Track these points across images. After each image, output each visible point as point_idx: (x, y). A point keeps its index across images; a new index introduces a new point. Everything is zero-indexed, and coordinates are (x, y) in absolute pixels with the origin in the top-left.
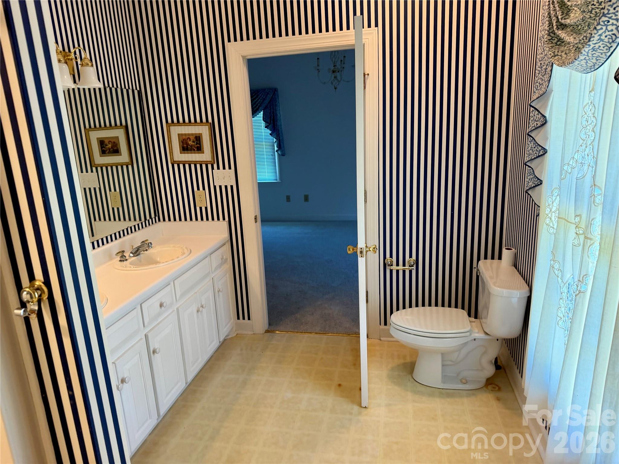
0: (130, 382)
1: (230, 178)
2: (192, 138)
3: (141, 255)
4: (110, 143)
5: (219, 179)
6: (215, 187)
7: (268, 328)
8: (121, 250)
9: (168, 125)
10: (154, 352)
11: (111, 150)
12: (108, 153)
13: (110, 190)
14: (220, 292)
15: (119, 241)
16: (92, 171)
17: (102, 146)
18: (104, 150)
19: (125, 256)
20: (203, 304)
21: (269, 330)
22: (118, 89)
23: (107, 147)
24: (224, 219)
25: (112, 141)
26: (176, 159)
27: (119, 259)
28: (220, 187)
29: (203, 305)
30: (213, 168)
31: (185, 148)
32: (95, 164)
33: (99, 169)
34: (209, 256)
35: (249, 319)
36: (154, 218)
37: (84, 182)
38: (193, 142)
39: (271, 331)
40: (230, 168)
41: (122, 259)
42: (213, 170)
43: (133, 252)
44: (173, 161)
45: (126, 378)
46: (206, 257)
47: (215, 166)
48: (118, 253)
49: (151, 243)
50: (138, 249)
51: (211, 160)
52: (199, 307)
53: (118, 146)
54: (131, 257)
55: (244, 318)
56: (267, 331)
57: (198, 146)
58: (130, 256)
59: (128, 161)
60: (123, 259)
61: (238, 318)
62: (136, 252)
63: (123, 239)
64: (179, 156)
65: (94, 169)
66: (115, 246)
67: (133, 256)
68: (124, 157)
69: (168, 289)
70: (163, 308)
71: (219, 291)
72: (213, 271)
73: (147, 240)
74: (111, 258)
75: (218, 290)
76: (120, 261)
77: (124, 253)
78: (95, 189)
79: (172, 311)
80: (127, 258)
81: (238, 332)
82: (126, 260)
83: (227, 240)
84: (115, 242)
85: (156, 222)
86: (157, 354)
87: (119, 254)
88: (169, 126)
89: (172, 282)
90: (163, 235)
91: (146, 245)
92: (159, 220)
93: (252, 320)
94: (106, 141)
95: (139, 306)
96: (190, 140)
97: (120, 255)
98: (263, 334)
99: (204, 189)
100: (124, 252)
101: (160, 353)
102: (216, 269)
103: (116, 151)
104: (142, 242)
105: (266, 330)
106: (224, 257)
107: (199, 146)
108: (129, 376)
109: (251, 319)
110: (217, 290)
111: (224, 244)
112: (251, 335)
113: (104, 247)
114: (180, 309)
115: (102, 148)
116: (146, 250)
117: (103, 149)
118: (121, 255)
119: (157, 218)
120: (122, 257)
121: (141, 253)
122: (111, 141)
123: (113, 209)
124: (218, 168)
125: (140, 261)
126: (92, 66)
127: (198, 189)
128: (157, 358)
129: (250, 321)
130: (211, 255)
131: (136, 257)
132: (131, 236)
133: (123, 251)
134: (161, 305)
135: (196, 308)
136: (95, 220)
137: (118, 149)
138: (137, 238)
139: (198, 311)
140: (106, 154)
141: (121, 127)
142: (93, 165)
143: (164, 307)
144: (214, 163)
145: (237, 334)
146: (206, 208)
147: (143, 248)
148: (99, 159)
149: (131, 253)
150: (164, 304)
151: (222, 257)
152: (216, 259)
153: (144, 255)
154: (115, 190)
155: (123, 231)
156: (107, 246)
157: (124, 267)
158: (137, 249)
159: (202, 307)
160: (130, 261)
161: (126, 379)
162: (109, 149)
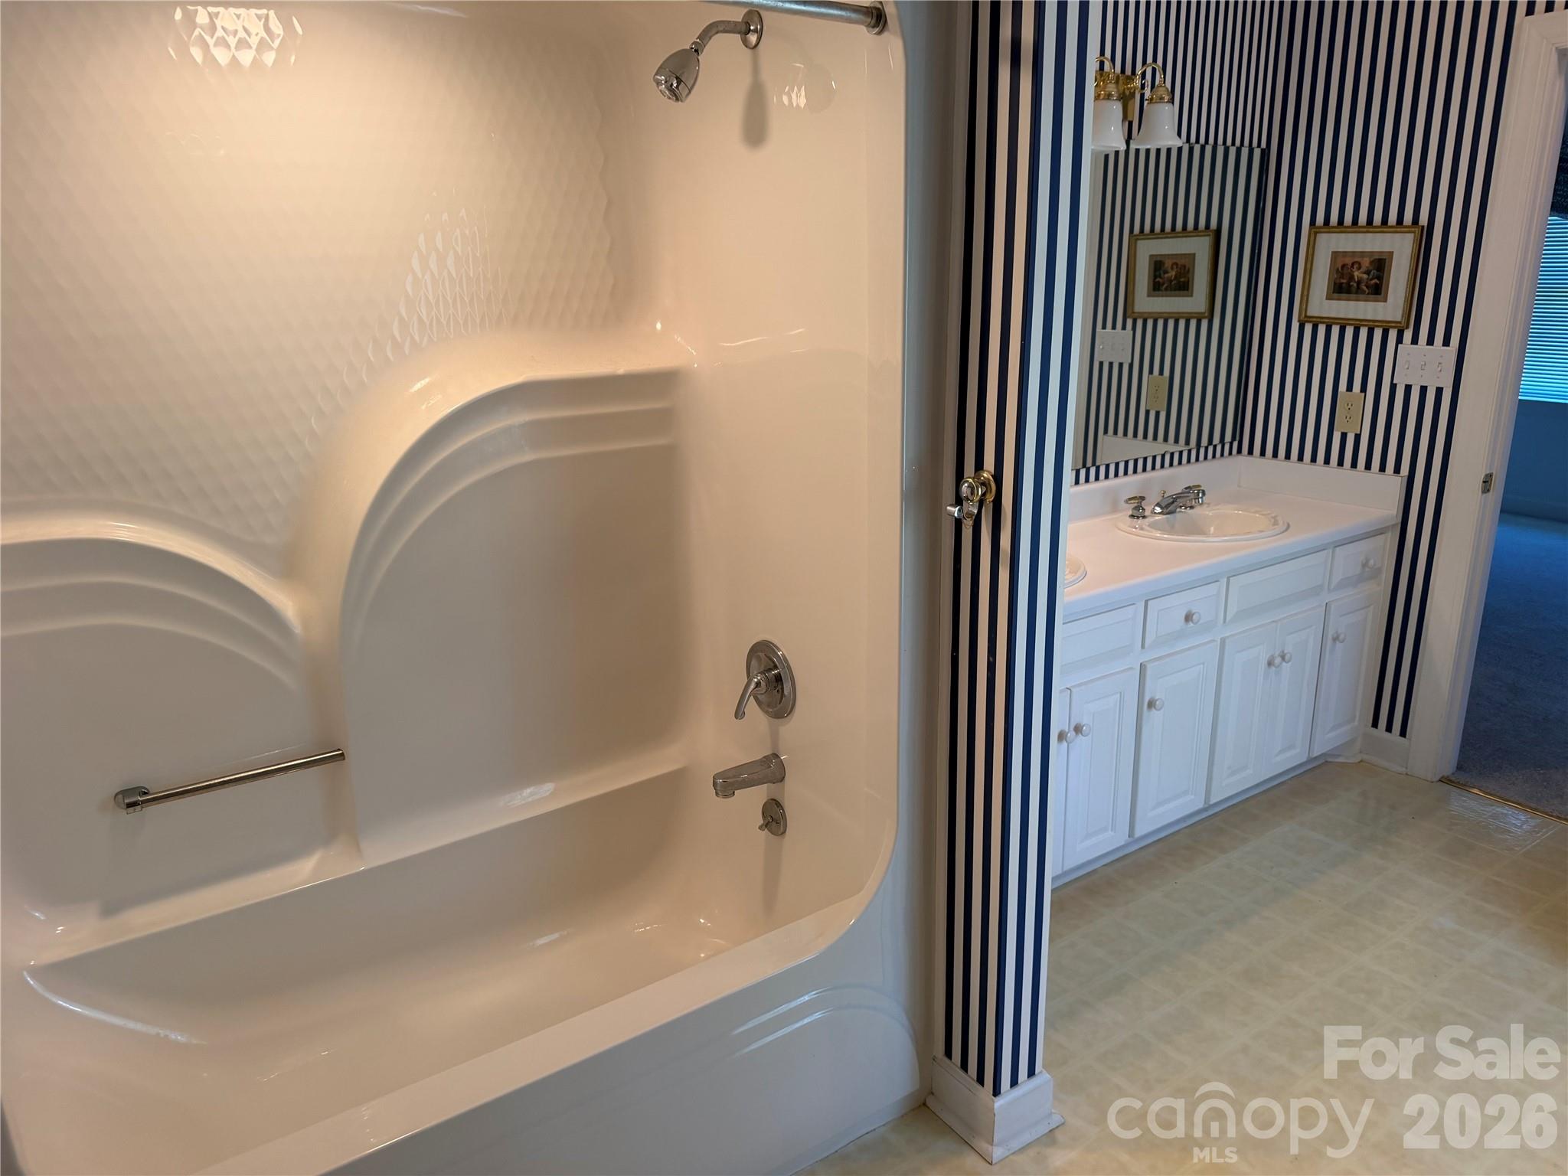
0: (1090, 736)
1: (1439, 369)
2: (1366, 263)
3: (1178, 516)
4: (1175, 267)
5: (1408, 368)
6: (1393, 387)
7: (1453, 774)
8: (1138, 495)
9: (1313, 230)
10: (1151, 704)
11: (1173, 283)
12: (1166, 289)
13: (1151, 372)
14: (1337, 642)
15: (1141, 477)
16: (1124, 328)
17: (1158, 273)
18: (1159, 282)
19: (1143, 509)
20: (1286, 652)
21: (1453, 779)
22: (1207, 146)
23: (1166, 275)
24: (1397, 470)
25: (1179, 263)
26: (1314, 311)
27: (1130, 513)
28: (1408, 388)
29: (1286, 654)
30: (1400, 340)
31: (1343, 286)
32: (1134, 313)
33: (1140, 323)
34: (1331, 551)
35: (1403, 733)
36: (1229, 444)
37: (1103, 348)
38: (1368, 272)
39: (1459, 782)
40: (1446, 342)
41: (1136, 513)
42: (1400, 345)
43: (1163, 505)
44: (1306, 316)
45: (1084, 726)
46: (1324, 550)
47: (1408, 335)
48: (1130, 499)
49: (1204, 493)
50: (1175, 499)
51: (1399, 320)
52: (1277, 654)
53: (1190, 275)
54: (1155, 513)
55: (1389, 729)
56: (1445, 780)
57: (1376, 284)
58: (1153, 512)
59: (1203, 311)
60: (1138, 513)
61: (1375, 724)
62: (1170, 505)
63: (1150, 474)
64: (1321, 305)
65: (1129, 322)
66: (1129, 484)
67: (1159, 513)
68: (1196, 302)
69: (1213, 589)
70: (1191, 624)
71: (1335, 639)
72: (1332, 587)
73: (1199, 486)
74: (1115, 509)
75: (1335, 636)
76: (1132, 516)
77: (1143, 502)
78: (1121, 365)
79: (1210, 639)
80: (1147, 513)
81: (1365, 757)
82: (1144, 517)
83: (1394, 523)
84: (1132, 479)
85: (1230, 453)
86: (1159, 712)
87: (1132, 501)
88: (1316, 233)
89: (1226, 579)
90: (1239, 486)
91: (1192, 496)
92: (1239, 451)
93: (1410, 739)
94: (1168, 264)
95: (1143, 603)
96: (1359, 268)
97: (1134, 503)
98: (1432, 782)
99: (1364, 389)
100: (1143, 500)
101: (1162, 711)
102: (1344, 584)
103: (1182, 285)
104: (1186, 488)
105: (1442, 777)
106: (1372, 562)
107: (1378, 282)
108: (1091, 724)
109: (1407, 737)
110: (1331, 634)
111: (1380, 532)
112: (1400, 774)
113: (1107, 483)
114: (1227, 641)
115: (1155, 277)
116: (1192, 507)
117: (1158, 279)
118: (1136, 505)
119: (1235, 444)
120: (1137, 508)
121: (1178, 510)
122: (1176, 264)
123: (1147, 412)
124: (1415, 341)
125: (1173, 527)
126: (1172, 101)
127: (1350, 388)
128: (1154, 718)
129: (1403, 739)
130: (1338, 549)
131: (1164, 516)
132: (1167, 472)
133: (1143, 498)
134: (1188, 618)
135: (1268, 656)
136: (1106, 432)
137: (1188, 282)
138: (1180, 477)
139: (1270, 664)
140: (1162, 291)
141: (1206, 233)
142: (1129, 312)
143: (1193, 622)
144: (1407, 327)
145: (1361, 761)
146: (1358, 438)
147: (1185, 499)
148: (1145, 303)
149: (1158, 505)
150: (1194, 617)
151: (1364, 562)
152: (1346, 561)
153: (1182, 515)
154: (1161, 372)
155: (1154, 458)
156: (1112, 482)
157: (1136, 528)
158: (1172, 500)
159: (1283, 658)
160: (1152, 520)
161: (1084, 728)
162: (1171, 281)
